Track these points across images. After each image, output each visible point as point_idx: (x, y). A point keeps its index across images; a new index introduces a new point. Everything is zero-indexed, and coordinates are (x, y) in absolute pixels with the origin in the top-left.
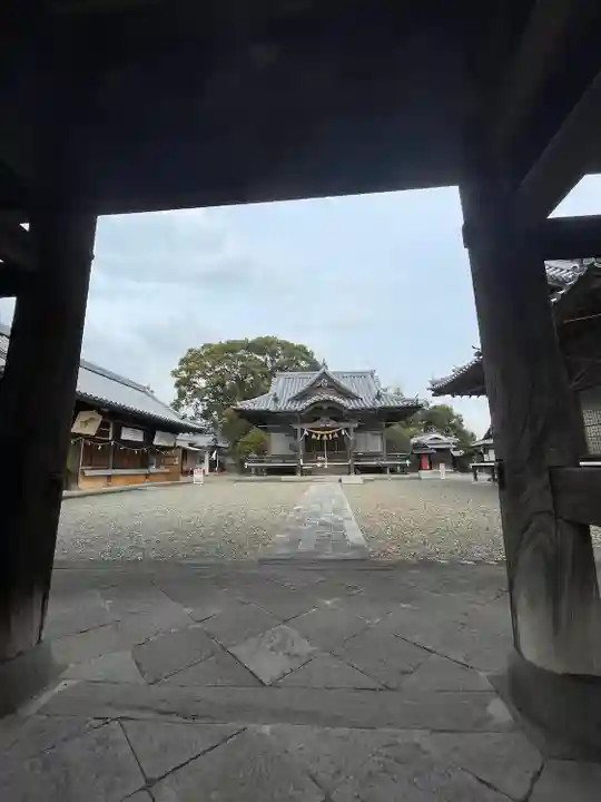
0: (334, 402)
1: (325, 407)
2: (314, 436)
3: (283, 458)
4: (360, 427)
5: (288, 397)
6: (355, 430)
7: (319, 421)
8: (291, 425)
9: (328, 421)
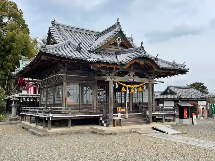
1: (142, 63)
2: (123, 89)
7: (127, 75)
8: (104, 77)
9: (134, 76)
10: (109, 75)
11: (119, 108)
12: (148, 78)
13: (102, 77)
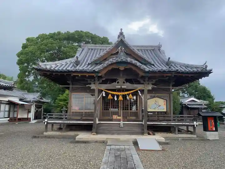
0: (131, 64)
1: (122, 68)
2: (110, 97)
3: (81, 115)
4: (153, 89)
5: (89, 62)
6: (149, 91)
7: (115, 82)
8: (89, 85)
9: (124, 83)
10: (94, 84)
11: (115, 116)
12: (143, 84)
13: (87, 86)
